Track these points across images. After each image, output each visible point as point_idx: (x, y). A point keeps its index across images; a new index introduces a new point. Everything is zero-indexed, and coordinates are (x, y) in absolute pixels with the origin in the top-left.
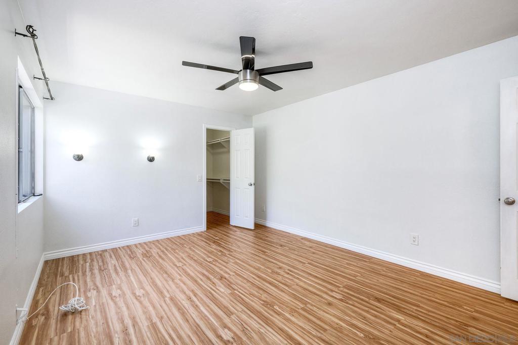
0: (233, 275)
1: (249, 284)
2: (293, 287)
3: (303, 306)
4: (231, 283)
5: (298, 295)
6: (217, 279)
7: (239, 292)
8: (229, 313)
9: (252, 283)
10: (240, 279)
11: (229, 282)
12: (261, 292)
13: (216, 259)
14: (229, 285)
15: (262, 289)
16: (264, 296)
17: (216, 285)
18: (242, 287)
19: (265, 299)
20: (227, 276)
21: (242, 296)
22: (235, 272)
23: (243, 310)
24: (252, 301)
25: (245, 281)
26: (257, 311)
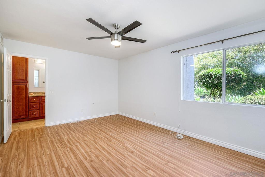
0: (125, 154)
1: (116, 148)
2: (93, 147)
3: (96, 140)
4: (125, 149)
5: (94, 143)
6: (134, 152)
7: (121, 145)
8: (124, 138)
9: (114, 149)
10: (121, 152)
11: (127, 150)
12: (111, 145)
13: (144, 173)
14: (126, 148)
15: (110, 146)
16: (110, 143)
17: (133, 148)
18: (119, 147)
19: (110, 142)
20: (129, 154)
21: (119, 143)
22: (125, 157)
23: (119, 139)
24: (115, 141)
25: (118, 150)
26: (114, 138)
